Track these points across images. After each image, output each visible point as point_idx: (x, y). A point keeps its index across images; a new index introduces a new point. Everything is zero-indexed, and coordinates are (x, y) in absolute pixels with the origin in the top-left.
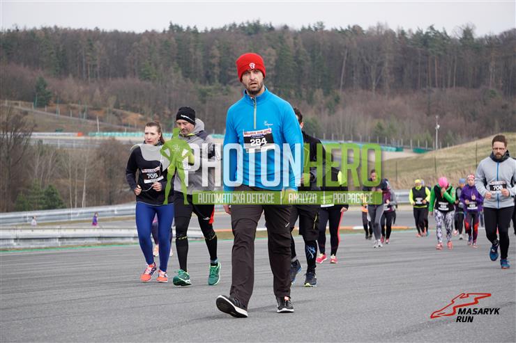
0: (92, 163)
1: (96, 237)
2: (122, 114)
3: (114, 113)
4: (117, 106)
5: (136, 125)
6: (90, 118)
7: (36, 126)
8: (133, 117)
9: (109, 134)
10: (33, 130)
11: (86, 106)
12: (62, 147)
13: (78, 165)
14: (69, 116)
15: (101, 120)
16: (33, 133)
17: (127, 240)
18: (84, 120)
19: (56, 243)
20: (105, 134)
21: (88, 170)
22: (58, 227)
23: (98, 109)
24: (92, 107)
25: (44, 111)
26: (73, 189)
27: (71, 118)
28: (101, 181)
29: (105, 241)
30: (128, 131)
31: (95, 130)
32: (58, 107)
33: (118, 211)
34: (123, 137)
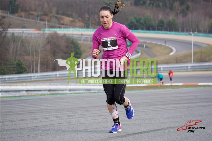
0: (43, 47)
1: (47, 90)
2: (60, 18)
3: (56, 17)
4: (57, 13)
5: (68, 24)
6: (42, 20)
7: (10, 25)
8: (67, 20)
9: (53, 29)
10: (9, 28)
11: (40, 13)
12: (25, 37)
13: (35, 48)
14: (30, 19)
15: (48, 21)
16: (9, 29)
17: (65, 92)
18: (38, 21)
19: (24, 94)
20: (51, 29)
21: (41, 51)
22: (25, 84)
23: (46, 15)
24: (43, 14)
25: (15, 16)
26: (33, 62)
27: (31, 20)
28: (49, 57)
29: (52, 92)
30: (64, 28)
31: (45, 28)
32: (23, 14)
33: (59, 74)
34: (61, 31)
